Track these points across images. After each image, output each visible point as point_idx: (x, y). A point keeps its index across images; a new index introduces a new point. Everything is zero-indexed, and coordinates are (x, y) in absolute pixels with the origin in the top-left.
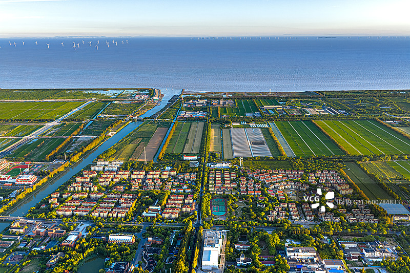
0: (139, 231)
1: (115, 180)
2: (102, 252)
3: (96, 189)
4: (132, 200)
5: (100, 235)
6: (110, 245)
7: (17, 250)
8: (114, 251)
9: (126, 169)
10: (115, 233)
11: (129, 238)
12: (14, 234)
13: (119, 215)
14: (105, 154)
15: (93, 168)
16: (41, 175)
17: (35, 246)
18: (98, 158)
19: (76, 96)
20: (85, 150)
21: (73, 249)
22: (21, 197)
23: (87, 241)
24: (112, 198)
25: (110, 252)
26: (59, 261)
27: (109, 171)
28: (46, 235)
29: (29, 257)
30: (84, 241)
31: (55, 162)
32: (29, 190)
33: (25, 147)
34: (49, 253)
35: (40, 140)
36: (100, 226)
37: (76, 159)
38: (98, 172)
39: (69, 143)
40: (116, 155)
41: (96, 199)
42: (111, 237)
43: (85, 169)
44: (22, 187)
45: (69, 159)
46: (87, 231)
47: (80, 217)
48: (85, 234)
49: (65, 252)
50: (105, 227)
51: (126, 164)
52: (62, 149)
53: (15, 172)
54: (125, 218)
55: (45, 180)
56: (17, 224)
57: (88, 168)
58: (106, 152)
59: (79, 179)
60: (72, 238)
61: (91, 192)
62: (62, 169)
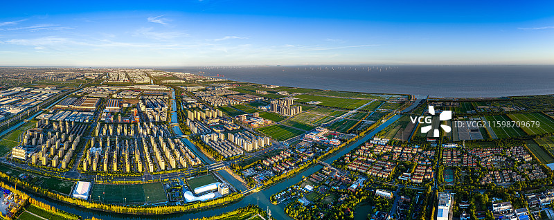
0: (395, 190)
1: (384, 151)
2: (371, 201)
3: (372, 155)
4: (393, 166)
5: (371, 188)
6: (377, 197)
7: (325, 185)
8: (378, 202)
9: (390, 145)
10: (380, 188)
11: (389, 195)
12: (324, 174)
13: (384, 176)
14: (379, 134)
15: (371, 142)
16: (342, 141)
17: (333, 185)
18: (375, 135)
19: (367, 97)
20: (368, 130)
21: (354, 195)
22: (331, 152)
23: (363, 191)
24: (380, 164)
25: (376, 202)
26: (345, 200)
27: (380, 145)
28: (340, 180)
29: (330, 192)
30: (361, 190)
31: (351, 135)
32: (335, 149)
33: (338, 123)
34: (340, 193)
35: (345, 120)
36: (371, 182)
37: (362, 134)
38: (374, 144)
39: (360, 124)
40: (385, 135)
41: (371, 162)
42: (377, 191)
43: (367, 142)
44: (333, 146)
45: (359, 134)
46: (363, 184)
47: (360, 172)
48: (362, 185)
49: (349, 195)
50: (375, 183)
51: (391, 141)
52: (355, 127)
53: (330, 136)
54: (388, 179)
55: (344, 144)
56: (326, 168)
57: (368, 141)
58: (380, 132)
59: (362, 148)
60: (354, 186)
61: (368, 157)
62: (354, 139)
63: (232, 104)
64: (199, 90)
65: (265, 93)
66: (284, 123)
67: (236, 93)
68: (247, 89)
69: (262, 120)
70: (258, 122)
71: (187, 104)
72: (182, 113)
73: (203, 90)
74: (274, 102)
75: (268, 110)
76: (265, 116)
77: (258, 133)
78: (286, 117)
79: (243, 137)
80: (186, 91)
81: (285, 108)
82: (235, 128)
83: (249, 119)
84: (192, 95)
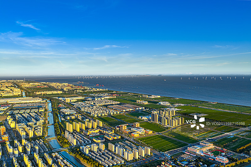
16: (231, 160)
31: (242, 155)
33: (225, 139)
35: (235, 138)
52: (249, 147)
53: (216, 153)
55: (233, 164)
62: (246, 161)
63: (112, 114)
64: (78, 101)
65: (146, 103)
66: (165, 134)
67: (116, 103)
68: (127, 98)
69: (143, 130)
70: (139, 132)
71: (65, 116)
72: (60, 126)
73: (82, 101)
74: (155, 112)
75: (150, 120)
76: (146, 126)
77: (139, 143)
78: (167, 128)
79: (124, 147)
80: (64, 103)
81: (167, 118)
82: (115, 138)
83: (130, 129)
84: (70, 106)
